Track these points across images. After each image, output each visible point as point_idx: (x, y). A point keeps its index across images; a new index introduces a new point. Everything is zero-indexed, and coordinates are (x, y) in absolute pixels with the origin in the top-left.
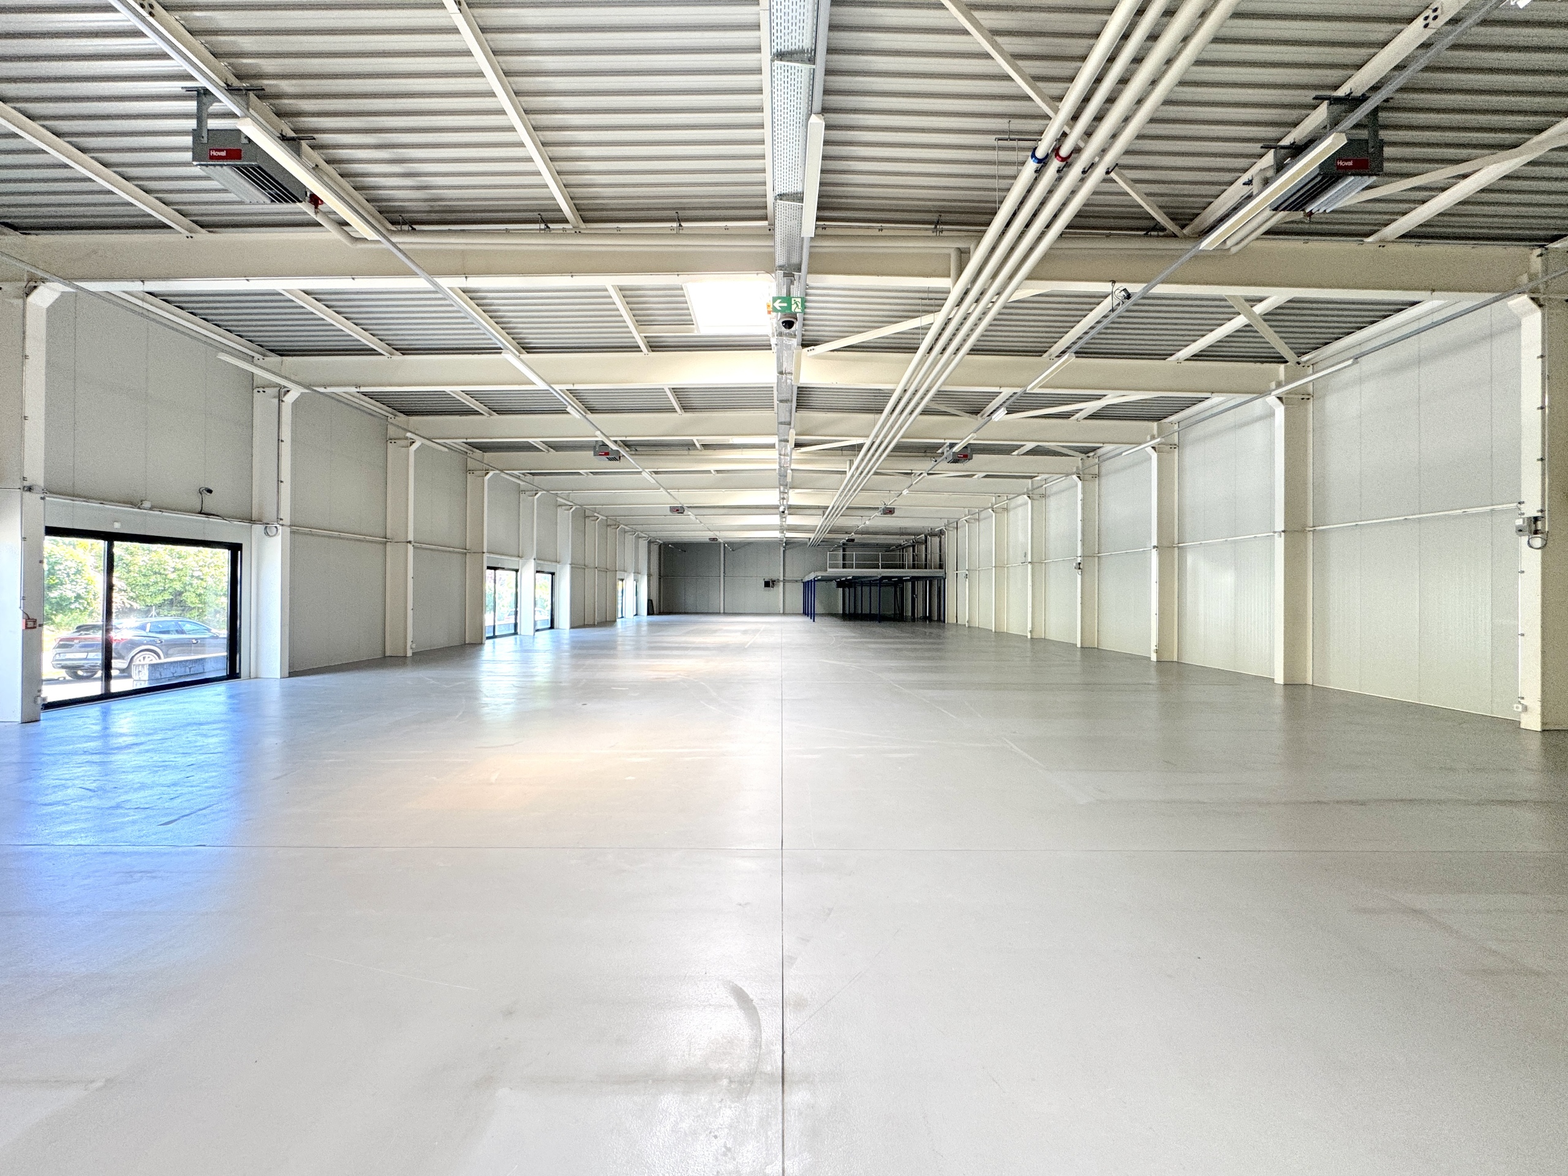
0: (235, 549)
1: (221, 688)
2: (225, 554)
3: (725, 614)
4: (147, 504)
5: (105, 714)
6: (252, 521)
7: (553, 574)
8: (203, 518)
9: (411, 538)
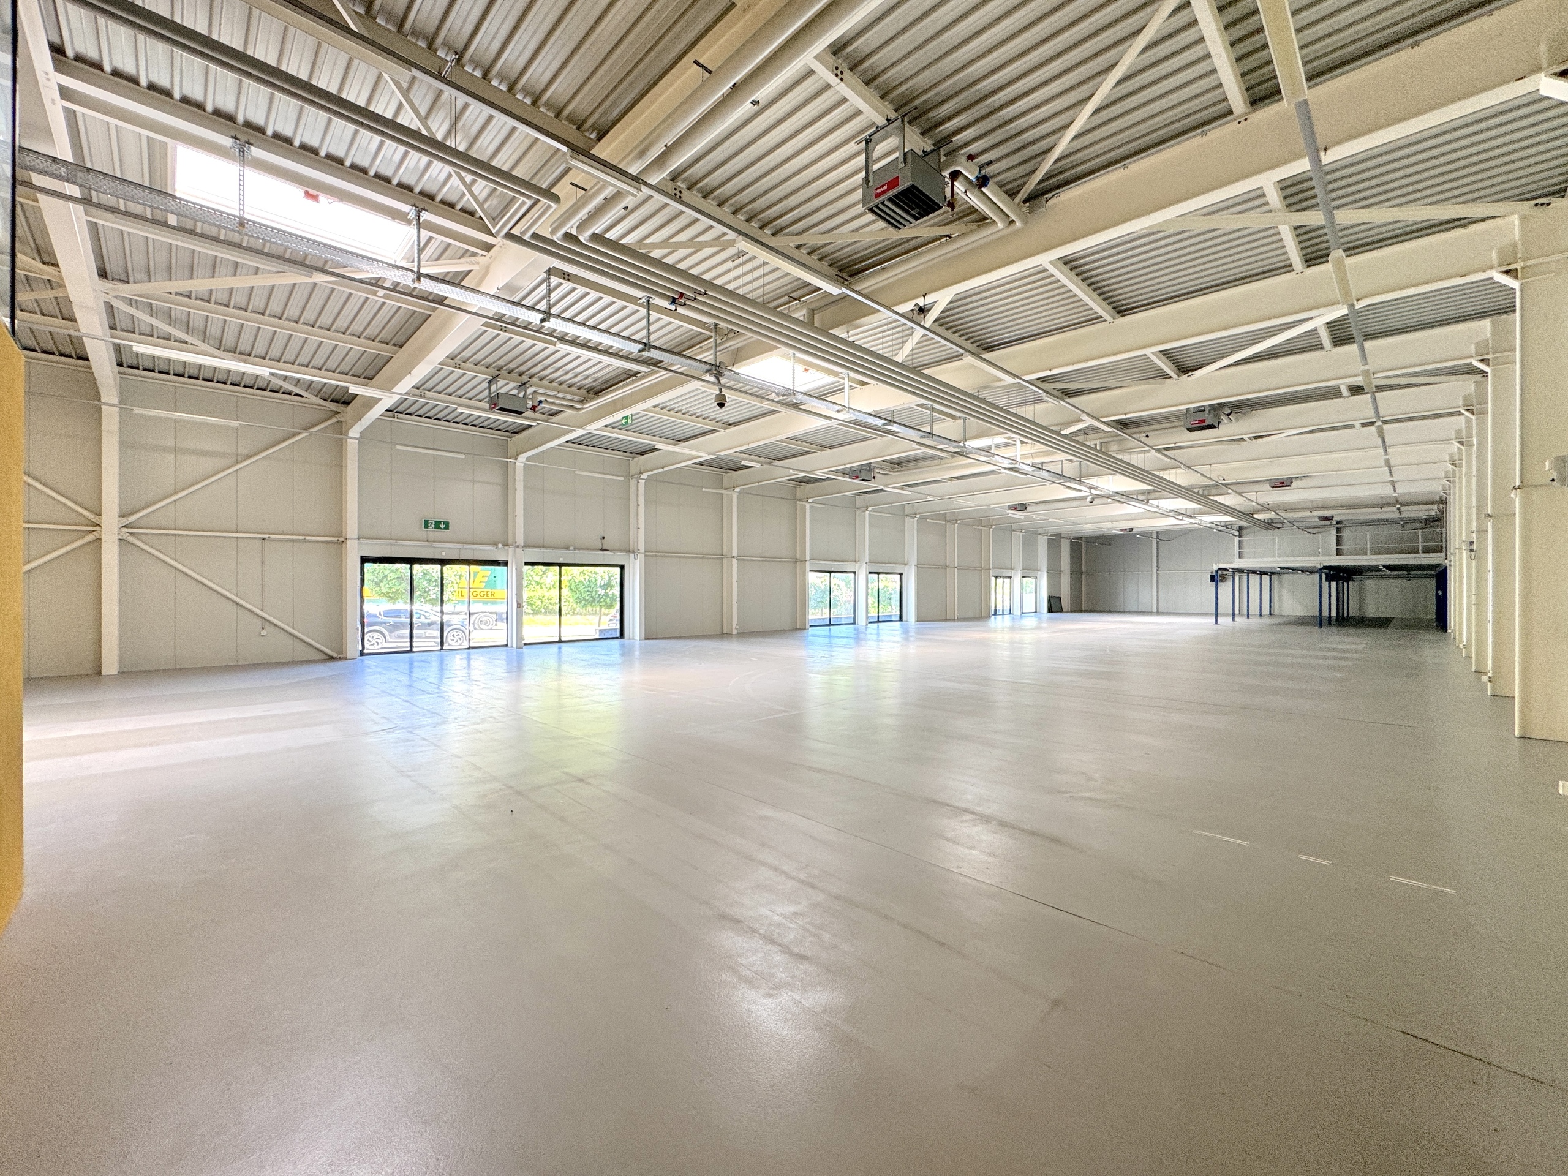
0: (622, 567)
1: (616, 642)
2: (618, 570)
3: (1158, 613)
4: (572, 548)
5: (560, 648)
6: (629, 551)
7: (901, 574)
8: (601, 552)
9: (735, 554)
